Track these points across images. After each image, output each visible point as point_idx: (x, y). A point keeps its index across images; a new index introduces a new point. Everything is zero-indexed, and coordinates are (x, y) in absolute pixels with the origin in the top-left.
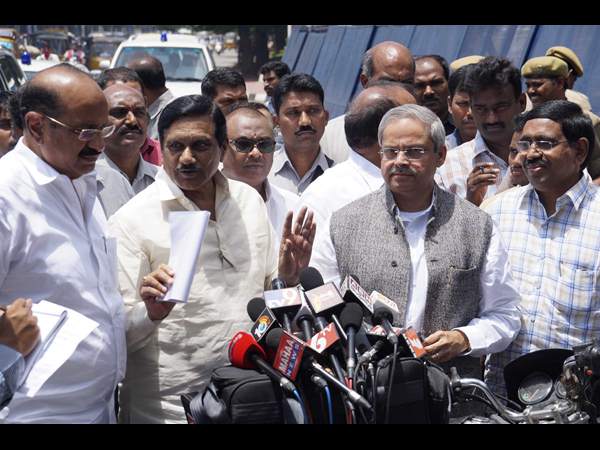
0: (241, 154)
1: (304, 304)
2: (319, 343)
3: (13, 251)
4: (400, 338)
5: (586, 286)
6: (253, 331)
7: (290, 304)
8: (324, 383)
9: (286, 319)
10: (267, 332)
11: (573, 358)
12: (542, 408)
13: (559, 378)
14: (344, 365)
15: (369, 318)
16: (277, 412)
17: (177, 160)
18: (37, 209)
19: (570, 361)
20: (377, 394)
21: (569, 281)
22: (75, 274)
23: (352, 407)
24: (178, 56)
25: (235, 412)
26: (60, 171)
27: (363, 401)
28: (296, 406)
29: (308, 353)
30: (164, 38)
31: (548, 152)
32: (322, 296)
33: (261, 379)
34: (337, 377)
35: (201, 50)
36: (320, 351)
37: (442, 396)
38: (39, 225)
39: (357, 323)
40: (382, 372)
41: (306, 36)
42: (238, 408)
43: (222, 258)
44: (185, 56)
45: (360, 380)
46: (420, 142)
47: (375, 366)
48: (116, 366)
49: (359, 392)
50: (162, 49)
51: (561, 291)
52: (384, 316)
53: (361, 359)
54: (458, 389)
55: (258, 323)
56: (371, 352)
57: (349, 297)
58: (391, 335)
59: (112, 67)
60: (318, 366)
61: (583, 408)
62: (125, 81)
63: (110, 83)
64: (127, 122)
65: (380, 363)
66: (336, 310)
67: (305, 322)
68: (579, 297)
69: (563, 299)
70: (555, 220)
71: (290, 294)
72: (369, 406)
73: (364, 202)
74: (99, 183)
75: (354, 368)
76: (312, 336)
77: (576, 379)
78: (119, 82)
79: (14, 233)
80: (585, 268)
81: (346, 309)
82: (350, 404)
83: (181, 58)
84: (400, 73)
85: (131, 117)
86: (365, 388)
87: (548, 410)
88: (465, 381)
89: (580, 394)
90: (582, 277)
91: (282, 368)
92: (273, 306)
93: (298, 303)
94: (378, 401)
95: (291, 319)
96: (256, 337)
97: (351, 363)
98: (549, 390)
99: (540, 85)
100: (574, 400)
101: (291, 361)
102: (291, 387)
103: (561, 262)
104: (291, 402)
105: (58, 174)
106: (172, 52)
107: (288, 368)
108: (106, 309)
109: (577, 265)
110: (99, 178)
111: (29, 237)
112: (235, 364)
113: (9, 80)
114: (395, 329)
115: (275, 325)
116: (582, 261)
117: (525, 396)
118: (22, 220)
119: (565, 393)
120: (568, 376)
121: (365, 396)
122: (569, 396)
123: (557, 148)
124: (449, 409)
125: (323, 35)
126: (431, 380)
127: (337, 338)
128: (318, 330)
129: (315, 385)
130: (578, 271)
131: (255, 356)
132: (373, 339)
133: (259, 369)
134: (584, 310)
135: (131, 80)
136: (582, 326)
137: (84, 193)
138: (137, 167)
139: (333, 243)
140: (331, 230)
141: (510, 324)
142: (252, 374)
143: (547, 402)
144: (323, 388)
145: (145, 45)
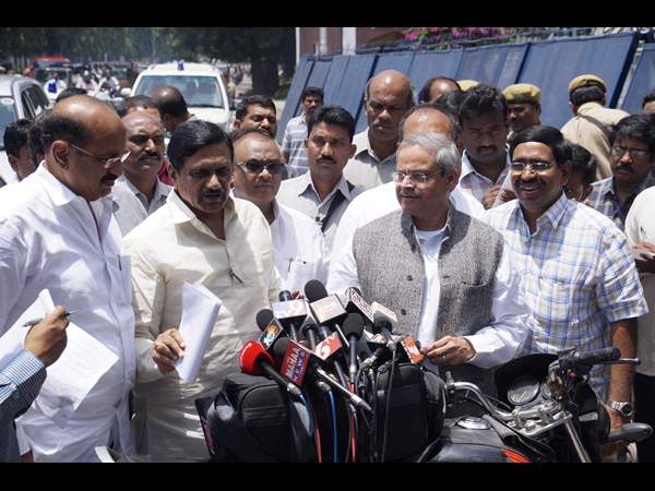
0: (252, 175)
1: (310, 314)
2: (323, 351)
3: (30, 266)
4: (399, 345)
5: (562, 300)
6: (262, 340)
7: (296, 314)
8: (328, 388)
9: (293, 328)
10: (275, 341)
11: (557, 362)
12: (529, 408)
13: (545, 381)
14: (346, 371)
15: (370, 327)
16: (284, 415)
17: (204, 185)
18: (54, 228)
19: (554, 366)
20: (377, 398)
21: (546, 294)
22: (87, 290)
23: (354, 410)
24: (194, 84)
25: (246, 415)
26: (77, 192)
27: (365, 404)
28: (302, 409)
29: (313, 361)
30: (181, 67)
31: (543, 173)
32: (327, 307)
33: (270, 384)
34: (340, 382)
35: (215, 78)
36: (324, 358)
37: (437, 398)
38: (55, 244)
39: (358, 332)
40: (382, 377)
41: (313, 65)
42: (248, 411)
43: (232, 274)
44: (200, 84)
45: (361, 385)
46: (424, 167)
47: (375, 372)
48: (124, 377)
49: (360, 396)
50: (179, 78)
51: (541, 304)
52: (382, 325)
53: (362, 365)
54: (452, 392)
55: (267, 333)
56: (372, 359)
57: (351, 308)
58: (390, 342)
59: (132, 95)
60: (322, 372)
61: (566, 408)
62: (146, 108)
63: (131, 109)
64: (147, 149)
65: (379, 369)
66: (340, 320)
67: (311, 332)
68: (557, 309)
69: (542, 312)
70: (537, 238)
71: (296, 306)
72: (370, 408)
73: (385, 220)
74: (114, 203)
75: (356, 374)
76: (317, 344)
77: (560, 381)
78: (140, 109)
79: (30, 250)
80: (563, 282)
81: (347, 320)
82: (352, 407)
83: (197, 85)
84: (386, 98)
85: (151, 145)
86: (365, 393)
87: (535, 410)
88: (459, 384)
89: (564, 395)
90: (559, 291)
91: (289, 374)
92: (281, 317)
93: (304, 314)
94: (378, 404)
95: (297, 328)
96: (265, 345)
97: (353, 369)
98: (536, 392)
99: (521, 110)
100: (559, 401)
101: (297, 367)
102: (298, 391)
103: (540, 277)
104: (298, 405)
105: (74, 195)
106: (188, 81)
107: (295, 374)
108: (116, 323)
109: (556, 280)
110: (114, 199)
111: (44, 254)
112: (245, 370)
113: (36, 107)
114: (394, 337)
115: (282, 335)
116: (559, 276)
117: (514, 397)
118: (38, 238)
119: (550, 394)
120: (553, 379)
121: (366, 400)
122: (553, 397)
123: (551, 170)
124: (444, 411)
125: (329, 64)
126: (428, 383)
127: (340, 345)
128: (322, 338)
129: (320, 389)
130: (555, 285)
131: (264, 363)
132: (373, 346)
133: (268, 376)
134: (561, 321)
135: (151, 107)
136: (561, 335)
137: (101, 213)
138: (154, 188)
139: (355, 256)
140: (354, 245)
141: (513, 335)
142: (261, 379)
143: (534, 402)
144: (327, 392)
145: (163, 74)
